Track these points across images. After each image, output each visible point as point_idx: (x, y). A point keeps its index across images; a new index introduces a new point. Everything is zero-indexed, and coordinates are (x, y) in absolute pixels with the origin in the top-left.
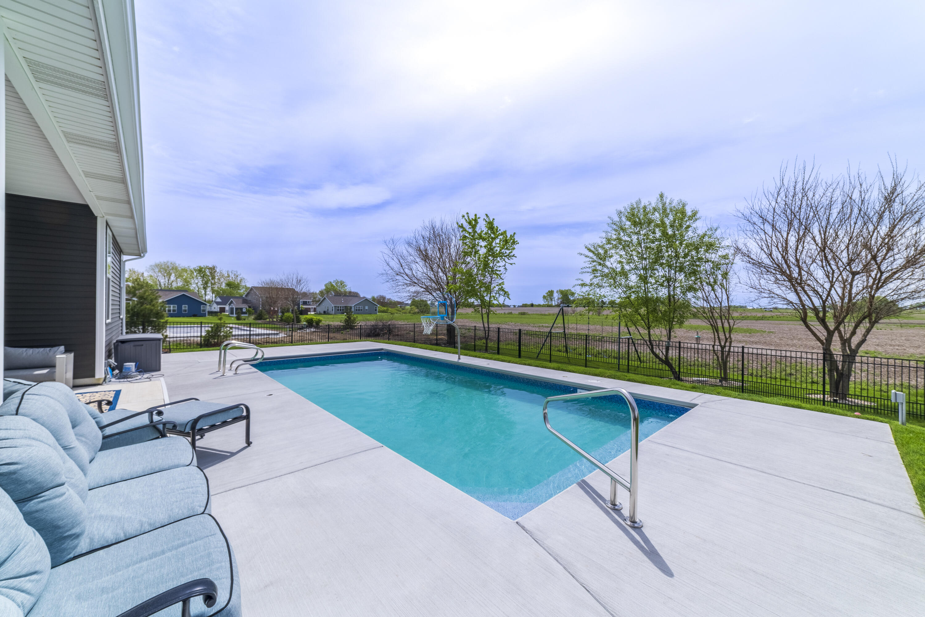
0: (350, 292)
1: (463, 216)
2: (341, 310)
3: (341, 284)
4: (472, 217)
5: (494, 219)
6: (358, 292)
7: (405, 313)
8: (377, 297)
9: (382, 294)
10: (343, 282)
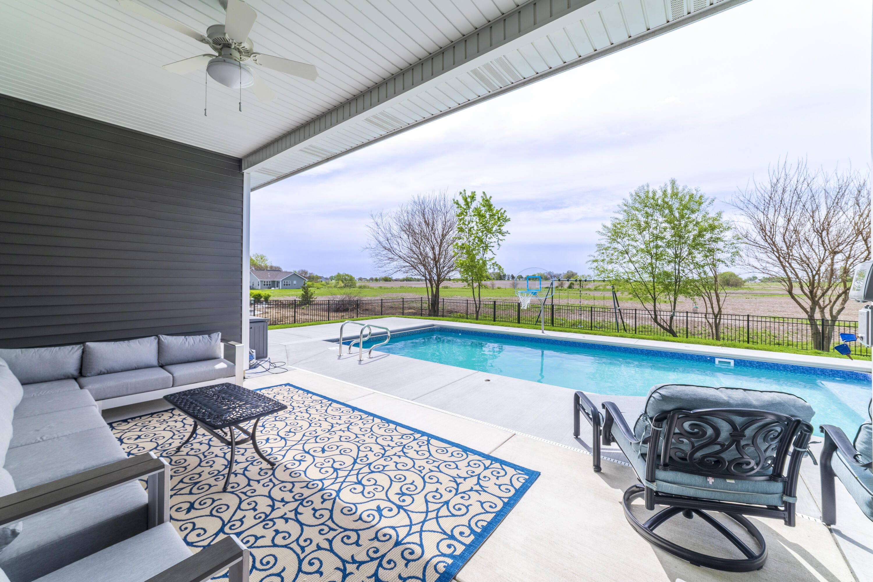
0: (271, 267)
1: (461, 193)
2: (267, 285)
3: (262, 259)
4: (469, 193)
5: (491, 197)
6: (281, 267)
7: (331, 287)
8: (299, 272)
9: (303, 269)
10: (264, 256)
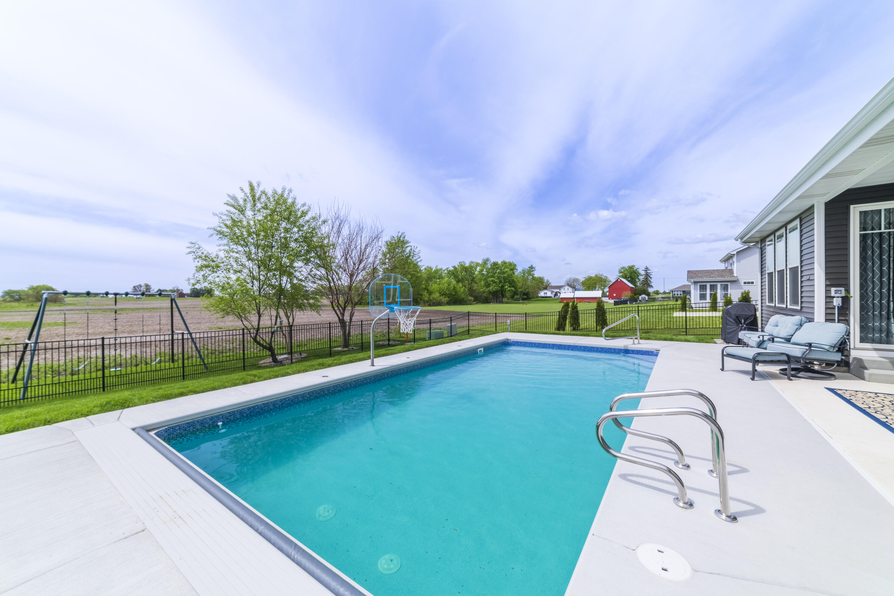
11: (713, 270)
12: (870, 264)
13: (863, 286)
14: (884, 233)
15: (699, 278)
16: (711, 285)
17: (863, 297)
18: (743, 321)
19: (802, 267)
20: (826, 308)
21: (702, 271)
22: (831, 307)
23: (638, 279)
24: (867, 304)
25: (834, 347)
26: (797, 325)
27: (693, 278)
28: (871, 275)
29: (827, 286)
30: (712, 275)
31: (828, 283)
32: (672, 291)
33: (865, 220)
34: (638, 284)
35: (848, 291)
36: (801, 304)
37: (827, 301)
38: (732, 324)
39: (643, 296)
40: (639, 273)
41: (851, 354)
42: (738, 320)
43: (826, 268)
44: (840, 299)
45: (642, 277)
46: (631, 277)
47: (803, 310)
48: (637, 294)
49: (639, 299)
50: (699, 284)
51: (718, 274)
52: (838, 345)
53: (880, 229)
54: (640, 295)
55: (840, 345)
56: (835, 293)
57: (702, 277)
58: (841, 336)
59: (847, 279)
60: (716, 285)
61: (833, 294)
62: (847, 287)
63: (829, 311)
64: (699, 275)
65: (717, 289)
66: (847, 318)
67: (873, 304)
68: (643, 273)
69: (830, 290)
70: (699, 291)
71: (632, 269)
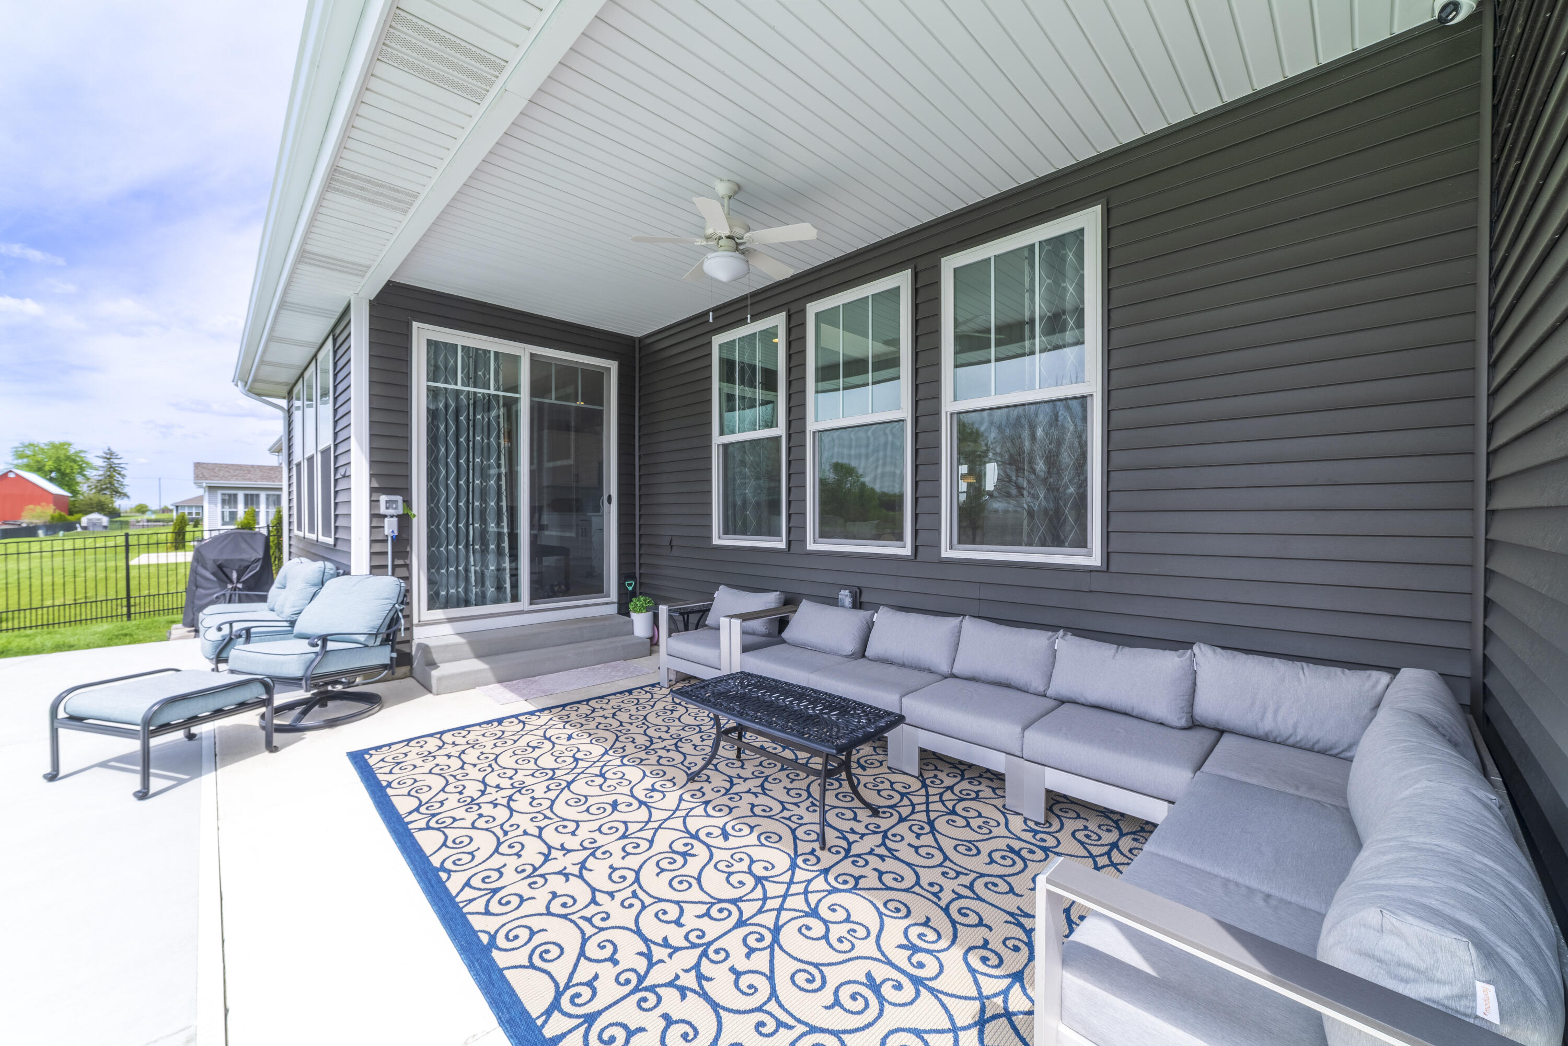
11: (253, 466)
12: (443, 450)
13: (432, 495)
14: (462, 391)
15: (221, 479)
16: (246, 496)
17: (432, 516)
18: (234, 575)
19: (336, 446)
20: (373, 542)
21: (227, 466)
22: (381, 538)
23: (84, 476)
24: (439, 530)
25: (376, 635)
26: (315, 585)
27: (206, 479)
28: (444, 472)
29: (373, 490)
30: (249, 476)
31: (375, 485)
32: (177, 507)
33: (436, 361)
34: (83, 488)
35: (408, 503)
36: (335, 533)
37: (374, 525)
38: (209, 585)
39: (95, 516)
40: (87, 463)
41: (415, 636)
42: (222, 571)
43: (372, 449)
44: (395, 519)
45: (95, 473)
46: (58, 470)
47: (338, 548)
48: (77, 512)
49: (80, 523)
50: (220, 492)
51: (260, 474)
52: (383, 630)
53: (456, 384)
54: (86, 513)
55: (389, 627)
56: (387, 508)
57: (227, 479)
58: (390, 607)
59: (408, 477)
60: (258, 496)
61: (383, 510)
62: (405, 492)
63: (378, 548)
64: (221, 473)
65: (258, 504)
66: (408, 562)
67: (447, 529)
68: (100, 462)
69: (378, 501)
70: (219, 505)
71: (62, 452)
